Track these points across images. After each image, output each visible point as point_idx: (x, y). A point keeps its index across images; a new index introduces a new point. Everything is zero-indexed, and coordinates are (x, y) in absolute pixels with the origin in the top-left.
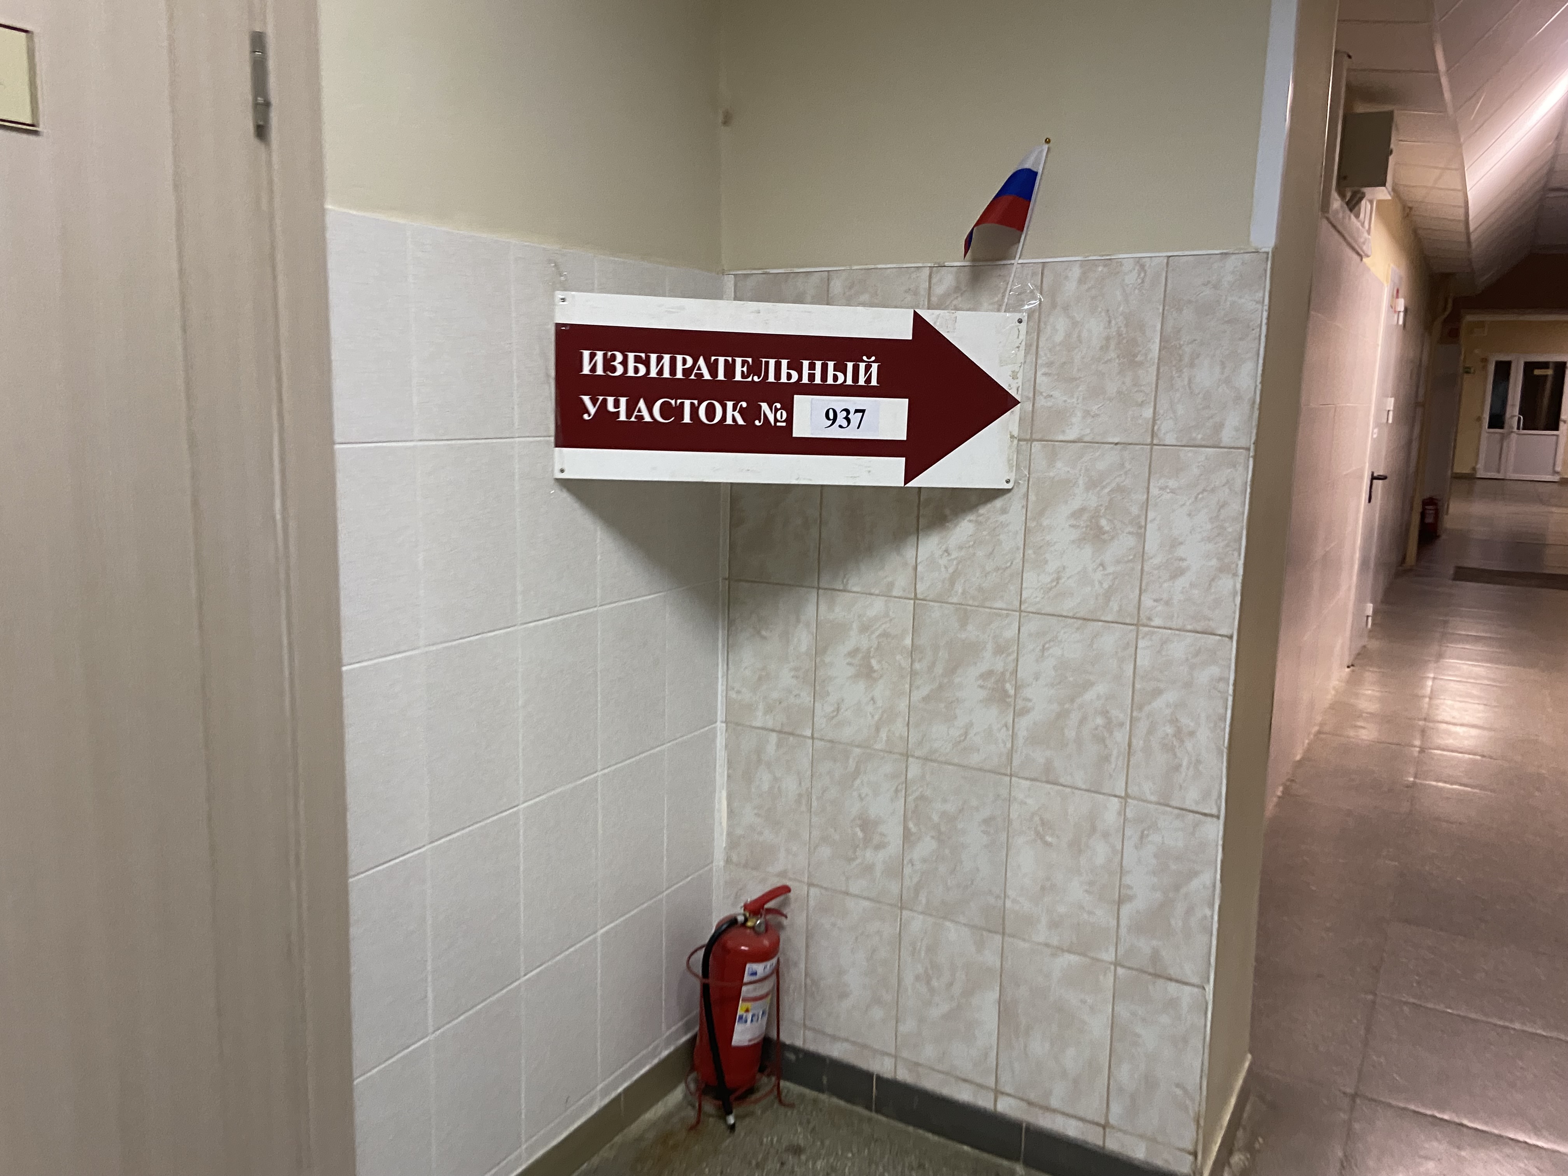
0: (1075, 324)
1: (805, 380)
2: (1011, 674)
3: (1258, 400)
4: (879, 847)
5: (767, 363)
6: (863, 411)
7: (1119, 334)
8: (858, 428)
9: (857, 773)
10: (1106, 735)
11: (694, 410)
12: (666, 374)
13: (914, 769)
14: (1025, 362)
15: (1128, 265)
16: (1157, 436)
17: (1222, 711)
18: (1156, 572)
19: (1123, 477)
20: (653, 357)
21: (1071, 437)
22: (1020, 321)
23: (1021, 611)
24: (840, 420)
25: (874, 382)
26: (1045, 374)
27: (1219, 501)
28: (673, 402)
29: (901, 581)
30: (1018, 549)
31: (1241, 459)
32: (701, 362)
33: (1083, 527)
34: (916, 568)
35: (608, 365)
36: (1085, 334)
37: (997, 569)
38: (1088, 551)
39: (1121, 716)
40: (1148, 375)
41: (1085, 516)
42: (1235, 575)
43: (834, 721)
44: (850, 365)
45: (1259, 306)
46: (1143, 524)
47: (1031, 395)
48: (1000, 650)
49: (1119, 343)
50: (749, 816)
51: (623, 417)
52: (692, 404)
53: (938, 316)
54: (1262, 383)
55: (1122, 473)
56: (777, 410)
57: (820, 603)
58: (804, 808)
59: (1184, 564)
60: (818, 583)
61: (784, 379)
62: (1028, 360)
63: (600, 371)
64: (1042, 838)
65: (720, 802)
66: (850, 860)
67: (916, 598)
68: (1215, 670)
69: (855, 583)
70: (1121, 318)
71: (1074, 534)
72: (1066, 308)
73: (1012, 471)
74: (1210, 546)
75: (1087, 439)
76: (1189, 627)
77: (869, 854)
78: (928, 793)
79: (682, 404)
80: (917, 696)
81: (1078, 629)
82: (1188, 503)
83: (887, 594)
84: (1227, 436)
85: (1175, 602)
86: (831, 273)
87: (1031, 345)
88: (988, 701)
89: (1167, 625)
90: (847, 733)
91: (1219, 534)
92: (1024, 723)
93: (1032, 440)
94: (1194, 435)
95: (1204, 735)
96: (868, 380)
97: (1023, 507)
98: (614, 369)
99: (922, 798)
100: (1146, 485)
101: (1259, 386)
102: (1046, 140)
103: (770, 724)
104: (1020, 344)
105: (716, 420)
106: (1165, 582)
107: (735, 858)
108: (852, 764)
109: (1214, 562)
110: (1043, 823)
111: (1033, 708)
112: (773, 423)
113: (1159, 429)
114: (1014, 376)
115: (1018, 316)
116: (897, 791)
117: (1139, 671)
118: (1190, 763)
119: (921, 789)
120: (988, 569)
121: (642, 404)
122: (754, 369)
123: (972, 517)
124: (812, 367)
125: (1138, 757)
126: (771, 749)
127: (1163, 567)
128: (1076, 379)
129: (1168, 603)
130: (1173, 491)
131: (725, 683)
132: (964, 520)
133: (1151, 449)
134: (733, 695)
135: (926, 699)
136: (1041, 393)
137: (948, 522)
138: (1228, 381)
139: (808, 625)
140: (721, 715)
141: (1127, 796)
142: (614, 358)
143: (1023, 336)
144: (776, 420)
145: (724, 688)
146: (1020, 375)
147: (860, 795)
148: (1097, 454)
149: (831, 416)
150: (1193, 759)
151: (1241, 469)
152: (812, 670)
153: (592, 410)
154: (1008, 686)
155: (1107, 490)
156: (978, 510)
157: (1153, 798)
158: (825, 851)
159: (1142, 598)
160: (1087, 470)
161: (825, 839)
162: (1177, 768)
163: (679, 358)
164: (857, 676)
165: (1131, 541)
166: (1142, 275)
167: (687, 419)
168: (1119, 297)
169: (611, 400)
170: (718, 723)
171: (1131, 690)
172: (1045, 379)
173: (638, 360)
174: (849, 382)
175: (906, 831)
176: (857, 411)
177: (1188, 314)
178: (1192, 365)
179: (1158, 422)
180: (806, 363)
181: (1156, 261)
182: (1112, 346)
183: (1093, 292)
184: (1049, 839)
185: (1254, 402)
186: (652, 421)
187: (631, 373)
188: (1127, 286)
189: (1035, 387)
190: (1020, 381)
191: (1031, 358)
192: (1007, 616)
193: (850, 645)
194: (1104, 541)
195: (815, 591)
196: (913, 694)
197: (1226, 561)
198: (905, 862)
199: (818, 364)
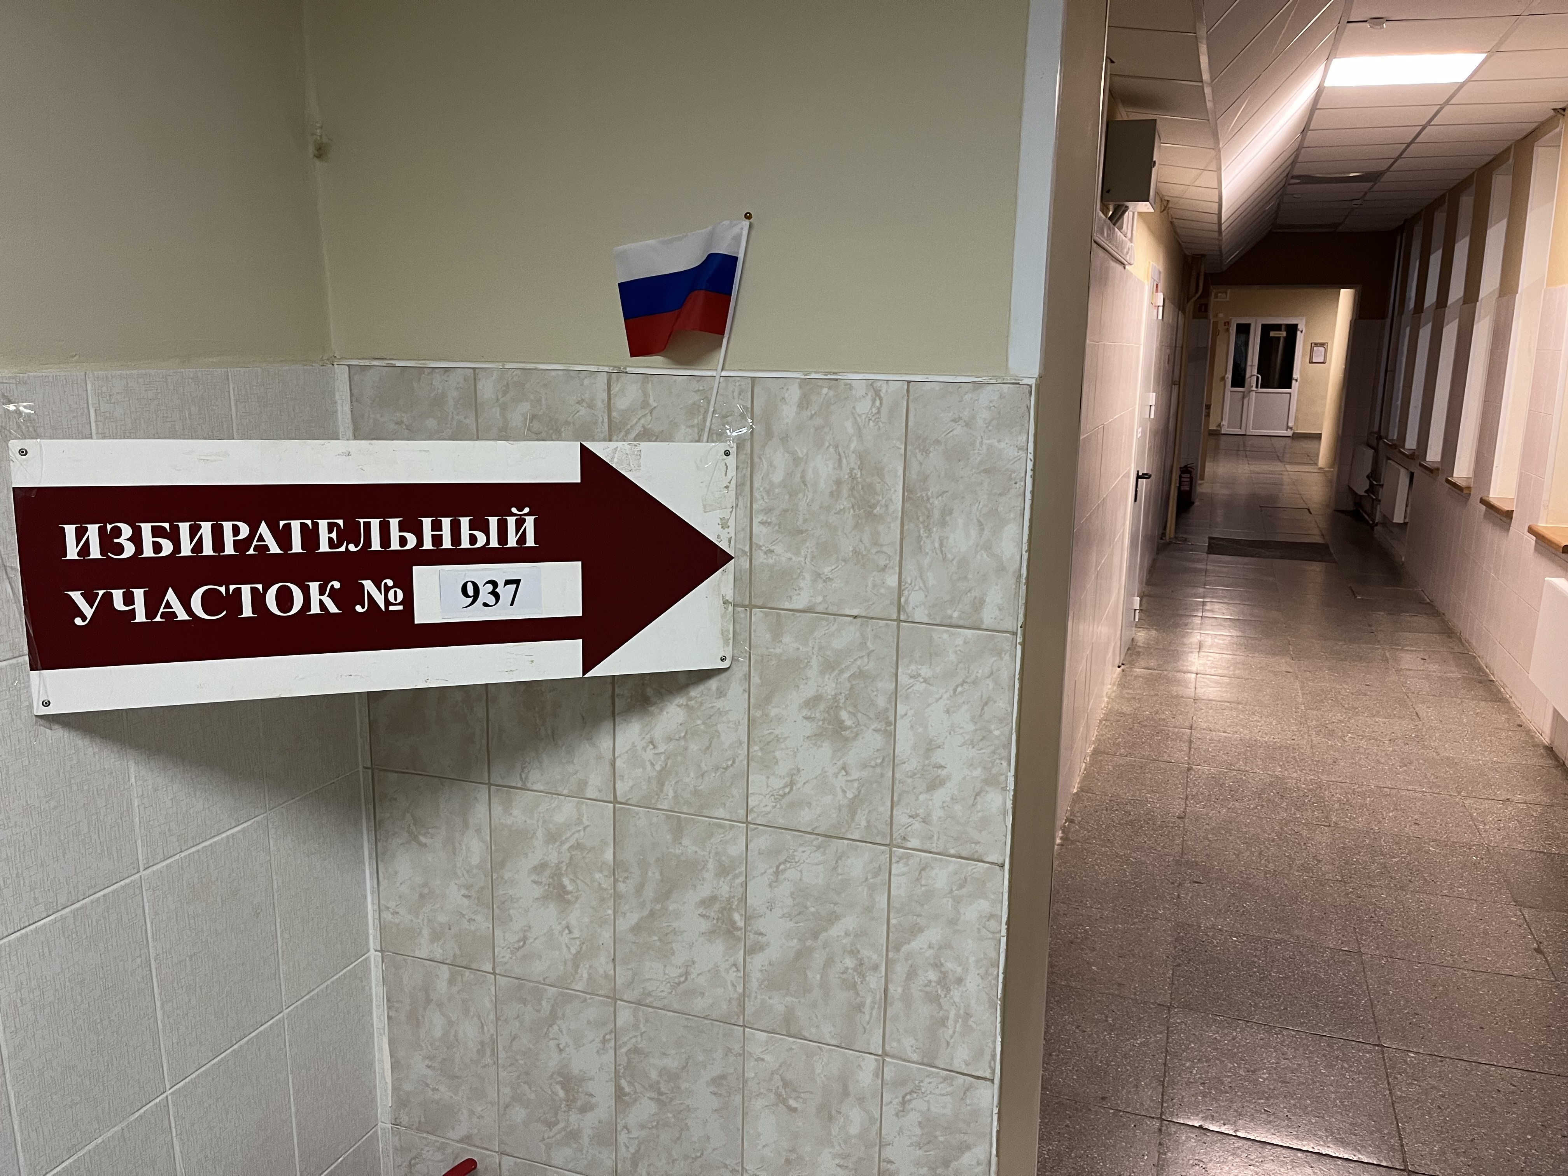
0: (797, 461)
1: (428, 545)
2: (740, 900)
3: (1024, 571)
4: (585, 1109)
5: (367, 526)
6: (517, 582)
7: (853, 477)
8: (512, 604)
9: (552, 1019)
10: (858, 980)
11: (258, 599)
12: (208, 550)
13: (625, 1016)
14: (737, 505)
15: (860, 389)
16: (905, 611)
17: (994, 955)
18: (910, 780)
19: (866, 660)
20: (184, 528)
21: (800, 606)
22: (727, 453)
23: (747, 823)
24: (485, 595)
25: (530, 542)
26: (762, 523)
27: (982, 696)
28: (222, 589)
29: (596, 781)
30: (741, 743)
31: (1007, 646)
32: (264, 529)
33: (819, 720)
34: (613, 764)
35: (108, 542)
36: (810, 475)
37: (716, 768)
38: (826, 748)
39: (875, 957)
40: (891, 532)
41: (822, 706)
42: (1005, 789)
43: (520, 953)
44: (493, 521)
45: (1022, 454)
46: (892, 719)
47: (747, 549)
48: (723, 871)
49: (852, 489)
50: (419, 1066)
51: (141, 617)
52: (254, 591)
53: (616, 449)
54: (1029, 550)
55: (864, 654)
56: (387, 589)
57: (492, 801)
58: (488, 1060)
59: (943, 773)
60: (489, 779)
61: (395, 545)
62: (740, 504)
63: (95, 553)
64: (784, 1102)
65: (381, 1049)
66: (550, 1125)
67: (615, 801)
68: (983, 905)
69: (537, 778)
70: (853, 457)
71: (809, 728)
72: (785, 439)
73: (728, 646)
74: (972, 752)
75: (820, 609)
76: (952, 852)
77: (574, 1117)
78: (642, 1045)
79: (238, 591)
80: (623, 925)
81: (818, 848)
82: (945, 696)
83: (579, 794)
84: (989, 616)
85: (935, 818)
86: (477, 371)
87: (743, 484)
88: (711, 934)
89: (925, 847)
90: (537, 968)
91: (983, 738)
92: (758, 962)
93: (751, 606)
94: (949, 612)
95: (973, 983)
96: (522, 539)
97: (744, 690)
98: (120, 549)
99: (636, 1050)
100: (894, 671)
101: (1025, 556)
102: (747, 213)
103: (438, 954)
104: (730, 483)
105: (294, 610)
106: (921, 793)
107: (405, 1119)
108: (546, 1006)
109: (978, 772)
110: (786, 1084)
111: (768, 944)
112: (383, 608)
113: (907, 601)
114: (724, 525)
115: (722, 447)
116: (604, 1041)
117: (895, 904)
118: (957, 1016)
119: (634, 1040)
120: (705, 768)
121: (171, 596)
122: (349, 534)
123: (681, 700)
124: (437, 526)
125: (896, 1008)
126: (442, 986)
127: (919, 776)
128: (801, 532)
129: (925, 821)
130: (926, 681)
131: (376, 902)
132: (671, 703)
133: (898, 627)
134: (387, 916)
135: (636, 929)
136: (760, 547)
137: (652, 706)
138: (987, 547)
139: (478, 831)
140: (373, 943)
141: (885, 1054)
142: (118, 532)
143: (732, 472)
144: (388, 603)
145: (376, 907)
146: (731, 523)
147: (558, 1045)
148: (833, 629)
149: (470, 590)
150: (962, 1012)
151: (1007, 658)
152: (488, 888)
153: (88, 612)
154: (737, 917)
155: (846, 675)
156: (689, 692)
157: (915, 1057)
158: (519, 1114)
159: (894, 813)
160: (821, 648)
161: (517, 1098)
162: (943, 1022)
163: (227, 526)
164: (545, 898)
165: (878, 741)
166: (878, 403)
167: (247, 611)
168: (850, 430)
169: (118, 595)
170: (372, 951)
171: (885, 927)
172: (764, 530)
173: (157, 532)
174: (494, 543)
175: (619, 1089)
176: (507, 582)
177: (936, 459)
178: (943, 523)
179: (906, 593)
180: (427, 522)
181: (893, 386)
182: (845, 492)
183: (818, 421)
184: (792, 1103)
185: (1020, 576)
186: (188, 618)
187: (148, 552)
188: (860, 416)
189: (751, 538)
190: (732, 530)
191: (744, 502)
192: (732, 827)
193: (535, 858)
194: (847, 739)
195: (484, 788)
196: (620, 921)
197: (994, 771)
198: (619, 1129)
199: (446, 522)
